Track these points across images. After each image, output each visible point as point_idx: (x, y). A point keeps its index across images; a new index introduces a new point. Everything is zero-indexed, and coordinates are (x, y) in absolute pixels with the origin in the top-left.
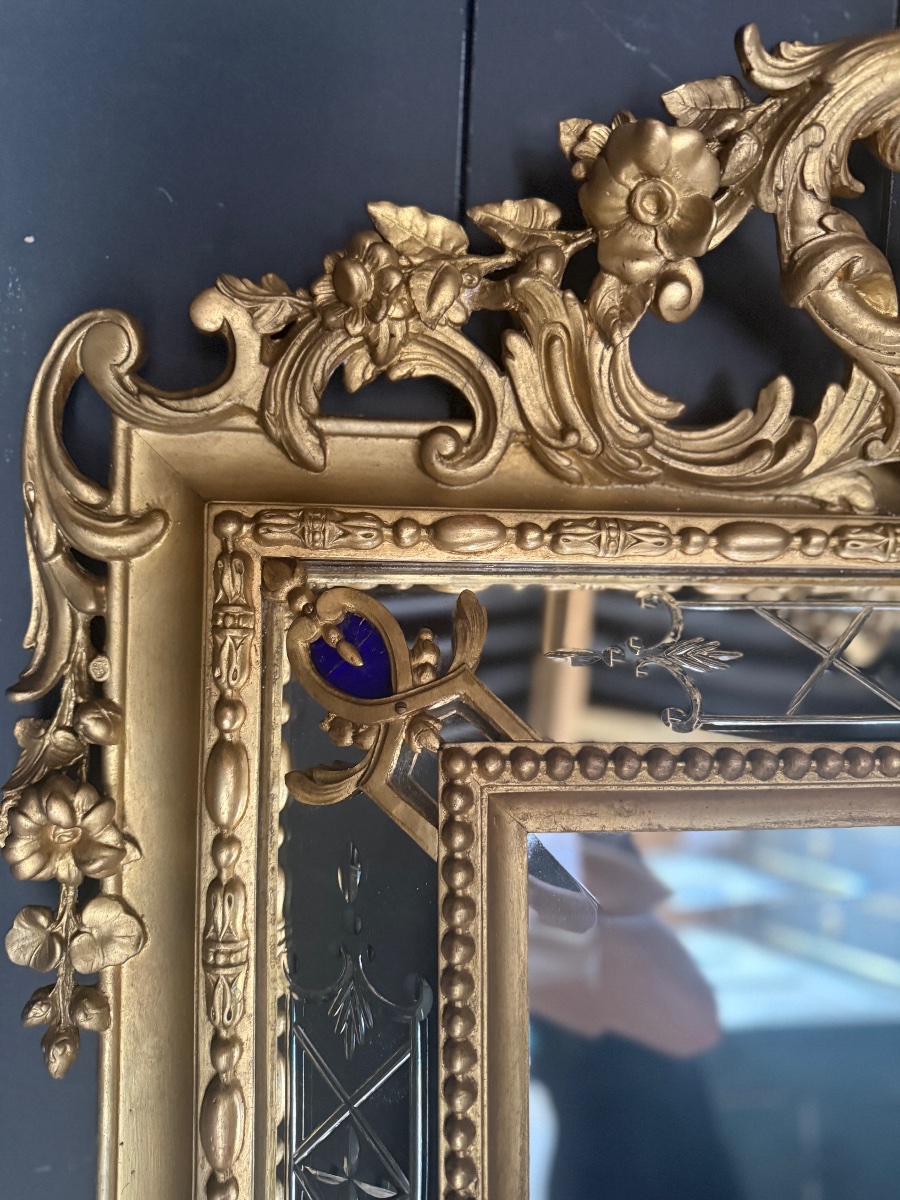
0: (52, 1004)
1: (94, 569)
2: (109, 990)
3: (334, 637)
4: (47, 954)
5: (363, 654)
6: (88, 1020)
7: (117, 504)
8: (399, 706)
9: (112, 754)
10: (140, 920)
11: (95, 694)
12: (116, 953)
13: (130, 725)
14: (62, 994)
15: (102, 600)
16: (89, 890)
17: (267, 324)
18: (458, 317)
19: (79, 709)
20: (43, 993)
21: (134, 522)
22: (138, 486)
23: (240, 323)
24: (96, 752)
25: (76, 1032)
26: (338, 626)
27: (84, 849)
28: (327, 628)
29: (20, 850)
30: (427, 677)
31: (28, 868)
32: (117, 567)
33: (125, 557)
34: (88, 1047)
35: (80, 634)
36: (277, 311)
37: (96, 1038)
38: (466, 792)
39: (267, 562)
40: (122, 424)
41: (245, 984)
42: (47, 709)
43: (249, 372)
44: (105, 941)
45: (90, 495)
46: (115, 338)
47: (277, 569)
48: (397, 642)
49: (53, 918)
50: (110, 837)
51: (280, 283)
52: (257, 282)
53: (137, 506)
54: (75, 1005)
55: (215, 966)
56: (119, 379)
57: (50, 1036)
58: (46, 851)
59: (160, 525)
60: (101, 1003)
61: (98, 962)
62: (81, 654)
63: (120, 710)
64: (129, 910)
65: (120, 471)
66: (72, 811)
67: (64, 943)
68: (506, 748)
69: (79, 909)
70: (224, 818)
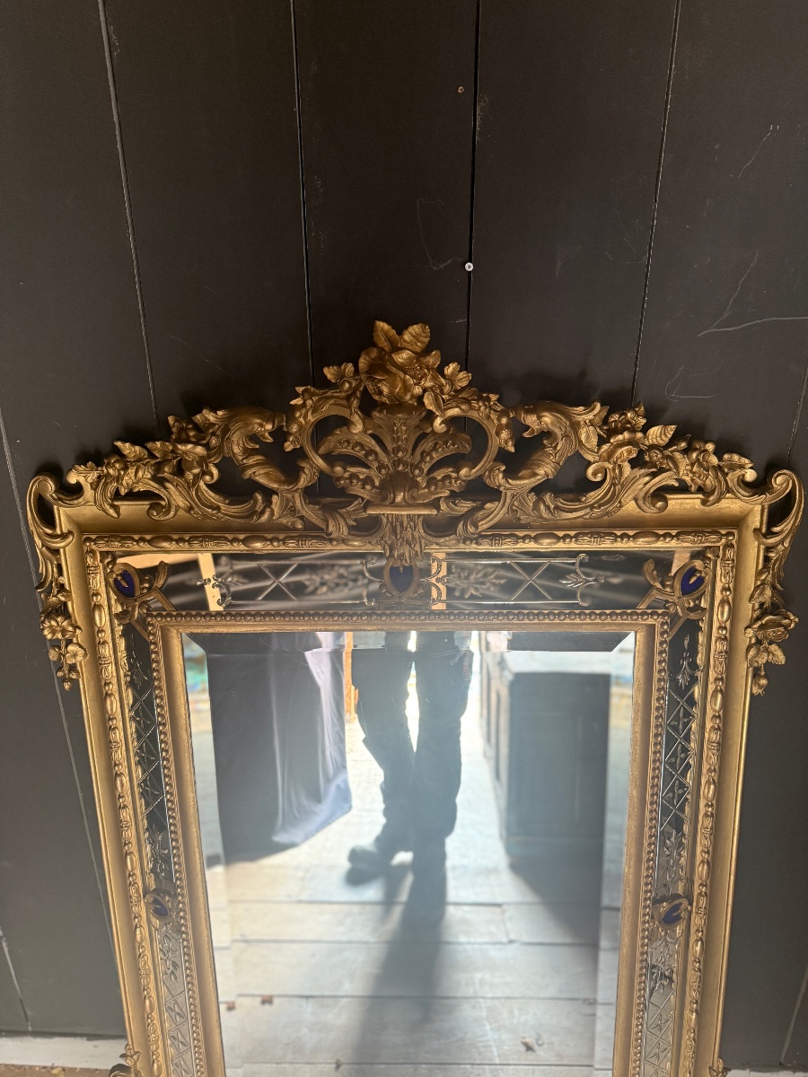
0: (63, 671)
1: (56, 552)
2: (79, 668)
3: (119, 578)
4: (59, 659)
5: (127, 584)
6: (74, 676)
7: (58, 532)
8: (136, 600)
9: (69, 604)
10: (85, 650)
11: (62, 587)
12: (79, 658)
13: (73, 595)
14: (66, 669)
15: (59, 560)
16: (69, 642)
17: (90, 480)
18: (149, 476)
19: (58, 592)
20: (60, 669)
21: (64, 536)
22: (63, 524)
23: (82, 480)
24: (65, 604)
25: (71, 680)
26: (120, 575)
27: (64, 631)
28: (117, 575)
29: (46, 632)
30: (145, 591)
31: (49, 637)
32: (62, 550)
33: (64, 548)
34: (75, 683)
35: (55, 569)
36: (93, 476)
37: (77, 681)
38: (152, 625)
39: (101, 552)
40: (55, 507)
41: (111, 668)
42: (49, 592)
43: (89, 493)
44: (75, 655)
45: (49, 531)
46: (46, 485)
47: (104, 554)
48: (136, 580)
49: (60, 648)
50: (70, 629)
51: (94, 465)
52: (85, 465)
53: (65, 530)
54: (70, 671)
55: (101, 664)
56: (51, 496)
57: (64, 679)
58: (54, 632)
59: (71, 538)
60: (77, 672)
61: (74, 661)
62: (56, 575)
63: (70, 592)
64: (80, 646)
65: (58, 521)
66: (57, 623)
67: (64, 656)
68: (164, 613)
69: (66, 646)
70: (99, 625)
